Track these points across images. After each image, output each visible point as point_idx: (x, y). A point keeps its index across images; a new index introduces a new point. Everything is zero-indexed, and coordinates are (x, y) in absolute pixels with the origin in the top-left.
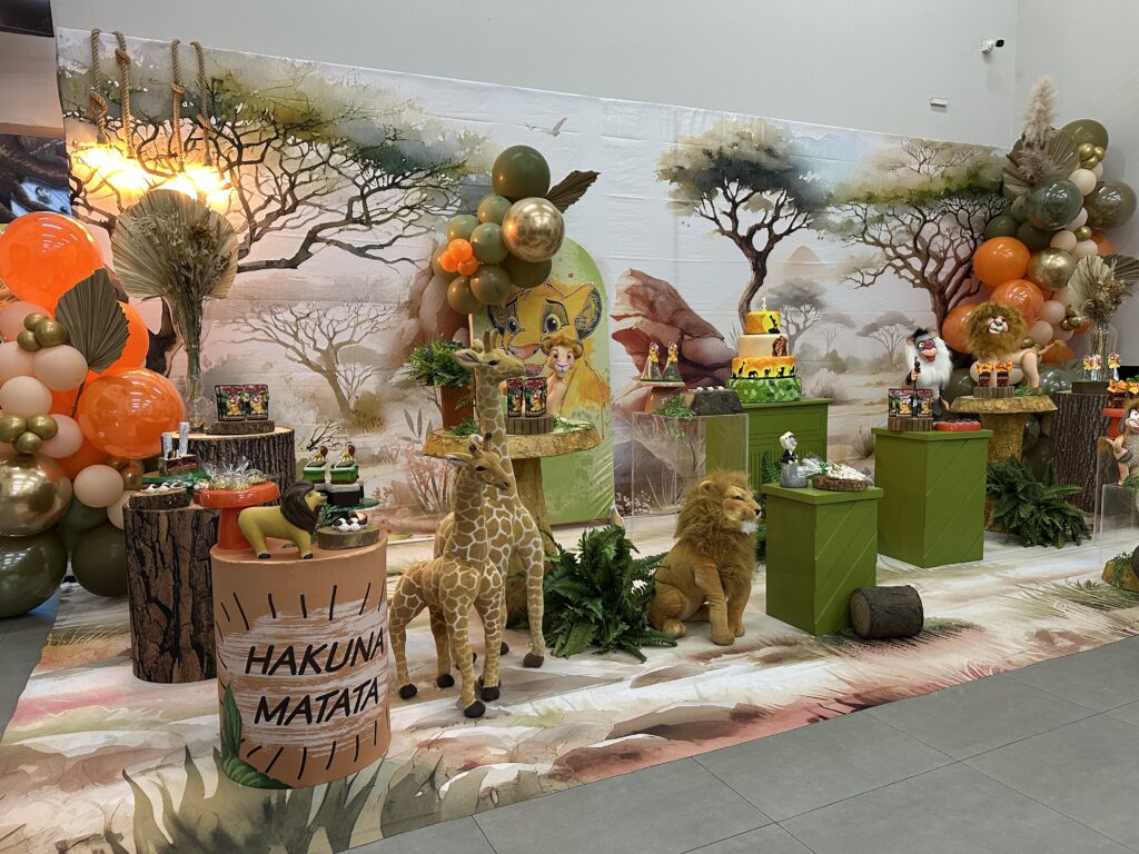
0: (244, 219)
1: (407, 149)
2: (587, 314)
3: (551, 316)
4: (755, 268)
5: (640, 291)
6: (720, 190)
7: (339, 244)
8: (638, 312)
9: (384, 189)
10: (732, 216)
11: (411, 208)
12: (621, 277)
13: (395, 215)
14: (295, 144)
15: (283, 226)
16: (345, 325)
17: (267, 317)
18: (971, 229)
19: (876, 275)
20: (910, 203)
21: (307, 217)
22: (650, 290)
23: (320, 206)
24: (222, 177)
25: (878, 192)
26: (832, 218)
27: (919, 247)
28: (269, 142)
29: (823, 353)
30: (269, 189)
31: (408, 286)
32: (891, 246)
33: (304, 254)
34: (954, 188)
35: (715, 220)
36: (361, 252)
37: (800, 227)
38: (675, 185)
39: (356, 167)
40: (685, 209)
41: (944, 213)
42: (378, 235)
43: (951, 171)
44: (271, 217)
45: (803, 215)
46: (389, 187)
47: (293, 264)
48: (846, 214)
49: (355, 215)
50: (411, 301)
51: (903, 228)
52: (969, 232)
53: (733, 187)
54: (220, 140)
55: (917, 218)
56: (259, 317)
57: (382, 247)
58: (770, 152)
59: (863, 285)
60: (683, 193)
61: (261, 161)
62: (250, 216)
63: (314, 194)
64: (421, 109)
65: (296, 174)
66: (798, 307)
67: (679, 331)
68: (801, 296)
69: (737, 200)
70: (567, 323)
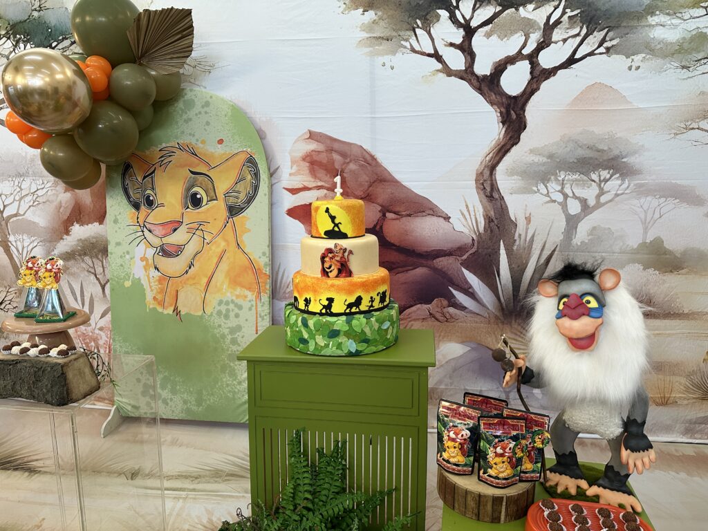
1: (53, 18)
2: (240, 187)
3: (196, 189)
4: (505, 120)
5: (323, 158)
6: (444, 14)
8: (320, 184)
10: (466, 48)
12: (297, 141)
22: (336, 157)
26: (658, 34)
35: (436, 56)
37: (591, 54)
38: (371, 15)
40: (385, 45)
45: (598, 35)
53: (466, 6)
60: (382, 23)
66: (586, 174)
67: (379, 208)
68: (591, 158)
69: (474, 24)
70: (215, 198)
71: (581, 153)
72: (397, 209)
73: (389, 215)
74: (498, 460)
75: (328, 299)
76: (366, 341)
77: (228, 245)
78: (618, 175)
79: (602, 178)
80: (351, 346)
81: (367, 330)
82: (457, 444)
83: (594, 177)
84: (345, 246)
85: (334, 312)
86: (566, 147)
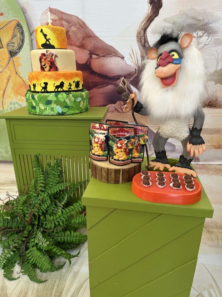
67: (88, 52)
68: (194, 24)
70: (2, 47)
71: (189, 21)
72: (97, 53)
73: (94, 56)
74: (119, 150)
75: (44, 83)
76: (67, 107)
77: (11, 73)
78: (206, 34)
79: (199, 36)
80: (59, 109)
81: (67, 101)
82: (98, 144)
83: (195, 35)
84: (52, 52)
85: (49, 91)
86: (182, 18)
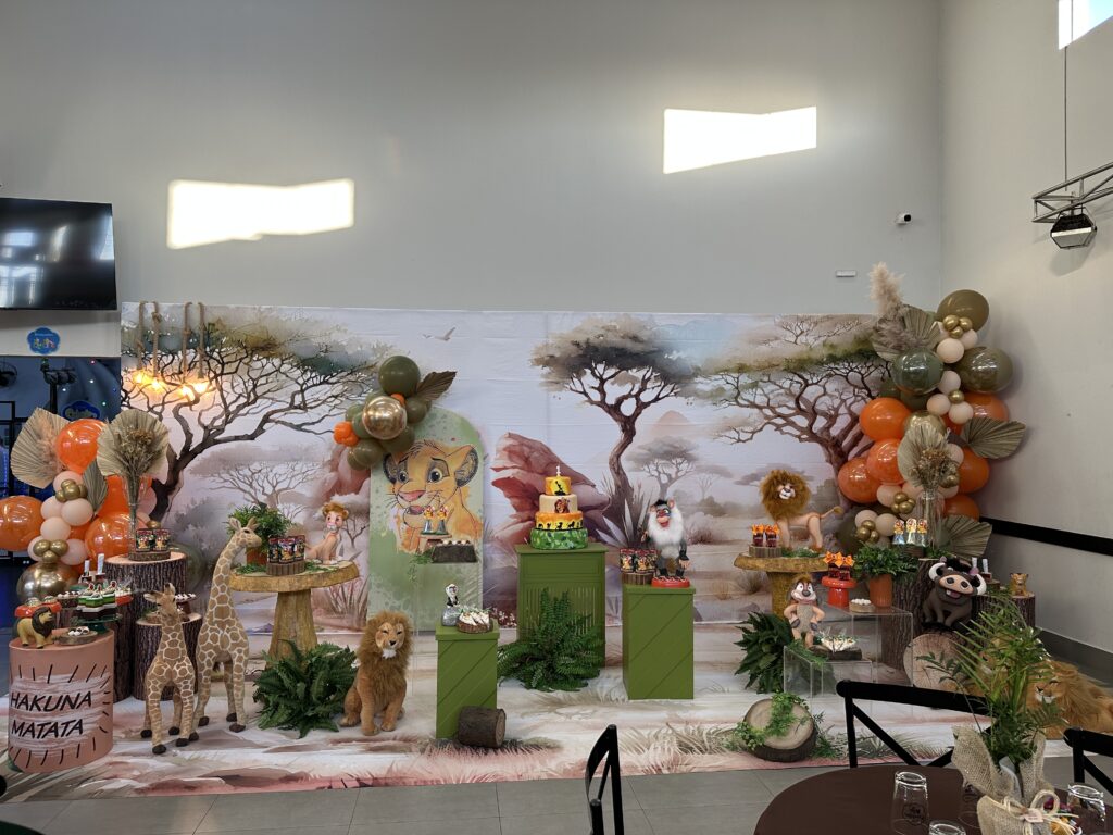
0: (222, 410)
1: (334, 358)
2: (465, 468)
3: (435, 470)
4: (624, 429)
5: (517, 449)
6: (588, 371)
7: (283, 423)
8: (514, 465)
9: (317, 385)
10: (601, 390)
11: (336, 397)
12: (500, 439)
13: (324, 402)
14: (258, 360)
15: (248, 413)
16: (284, 477)
17: (233, 473)
18: (867, 388)
19: (753, 433)
20: (787, 370)
21: (263, 406)
22: (525, 448)
23: (272, 399)
24: (211, 384)
25: (749, 361)
26: (700, 386)
27: (803, 406)
28: (241, 360)
29: (698, 499)
30: (239, 390)
31: (330, 449)
32: (768, 406)
33: (260, 430)
34: (839, 353)
35: (585, 393)
36: (298, 428)
37: (667, 396)
38: (547, 369)
39: (299, 372)
40: (556, 386)
41: (830, 376)
42: (312, 415)
43: (834, 340)
44: (240, 408)
45: (670, 387)
46: (321, 383)
47: (252, 437)
48: (716, 383)
49: (296, 404)
50: (332, 460)
51: (782, 391)
52: (864, 391)
53: (600, 368)
54: (211, 361)
55: (797, 382)
56: (228, 473)
57: (313, 423)
58: (635, 339)
59: (739, 441)
60: (554, 374)
61: (236, 372)
62: (226, 407)
63: (269, 391)
64: (345, 331)
65: (257, 379)
66: (669, 460)
68: (671, 451)
69: (605, 377)
70: (448, 475)
71: (666, 448)
75: (559, 523)
77: (456, 505)
78: (686, 461)
79: (678, 463)
81: (577, 538)
83: (674, 461)
84: (565, 498)
85: (563, 529)
86: (658, 445)
